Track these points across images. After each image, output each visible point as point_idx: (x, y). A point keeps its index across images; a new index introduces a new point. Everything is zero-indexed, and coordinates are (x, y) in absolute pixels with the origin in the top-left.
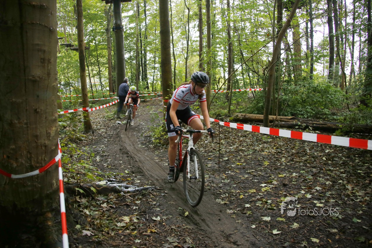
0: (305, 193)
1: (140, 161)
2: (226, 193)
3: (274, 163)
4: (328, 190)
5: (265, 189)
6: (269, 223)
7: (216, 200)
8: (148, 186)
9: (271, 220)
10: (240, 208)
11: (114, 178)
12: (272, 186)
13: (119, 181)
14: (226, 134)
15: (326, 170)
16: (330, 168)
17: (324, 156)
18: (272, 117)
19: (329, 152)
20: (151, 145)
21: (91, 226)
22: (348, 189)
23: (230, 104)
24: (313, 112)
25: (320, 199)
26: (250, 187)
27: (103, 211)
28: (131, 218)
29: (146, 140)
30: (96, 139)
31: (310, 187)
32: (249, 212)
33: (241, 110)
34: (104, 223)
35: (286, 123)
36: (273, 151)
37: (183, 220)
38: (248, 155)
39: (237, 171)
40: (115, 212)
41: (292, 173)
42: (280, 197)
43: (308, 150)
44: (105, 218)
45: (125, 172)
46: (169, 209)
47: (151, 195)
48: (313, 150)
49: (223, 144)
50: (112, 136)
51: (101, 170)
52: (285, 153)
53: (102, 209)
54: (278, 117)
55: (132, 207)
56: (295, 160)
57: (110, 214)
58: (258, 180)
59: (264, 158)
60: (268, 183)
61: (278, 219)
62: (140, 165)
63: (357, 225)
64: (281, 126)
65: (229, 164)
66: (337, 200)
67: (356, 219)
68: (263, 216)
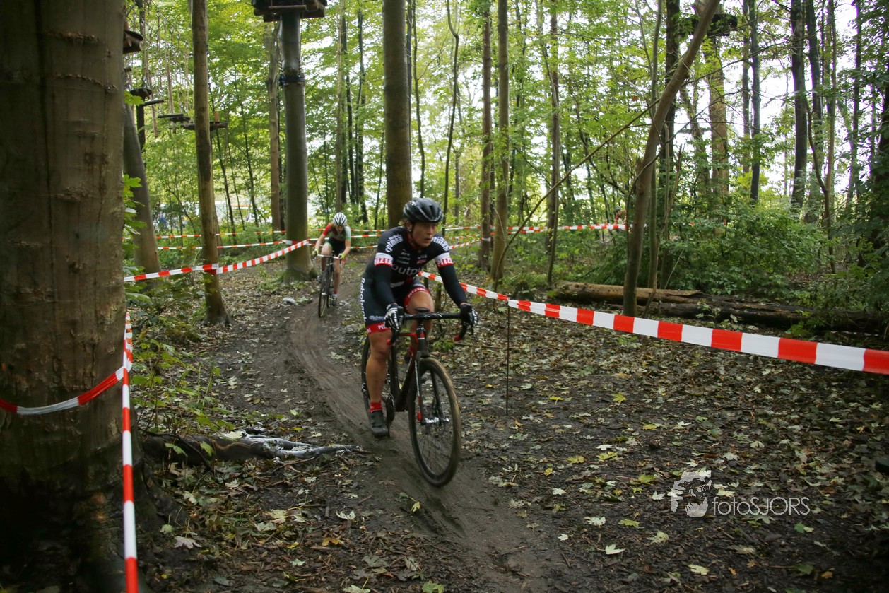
0: (696, 467)
1: (328, 389)
2: (514, 462)
3: (639, 399)
4: (753, 460)
5: (606, 456)
6: (601, 529)
7: (490, 479)
8: (339, 446)
9: (607, 523)
10: (540, 498)
11: (264, 427)
12: (625, 449)
13: (273, 433)
14: (536, 331)
15: (757, 416)
16: (768, 412)
17: (756, 383)
18: (646, 292)
19: (769, 374)
20: (359, 354)
21: (196, 527)
22: (799, 459)
23: (553, 260)
24: (747, 282)
25: (730, 481)
26: (574, 450)
27: (229, 497)
28: (289, 514)
29: (349, 342)
30: (234, 337)
31: (711, 453)
32: (558, 507)
33: (579, 275)
34: (227, 521)
35: (679, 305)
36: (640, 370)
37: (408, 520)
38: (579, 380)
39: (549, 415)
40: (256, 500)
41: (679, 420)
42: (638, 474)
43: (722, 368)
44: (232, 511)
45: (290, 414)
46: (378, 497)
47: (343, 465)
48: (734, 370)
49: (525, 353)
50: (271, 332)
51: (238, 408)
52: (668, 376)
53: (226, 494)
54: (658, 291)
55: (295, 491)
56: (687, 391)
58: (595, 435)
59: (616, 385)
60: (615, 442)
61: (622, 522)
62: (328, 399)
63: (803, 538)
64: (669, 314)
65: (532, 399)
66: (769, 483)
67: (802, 525)
68: (590, 515)
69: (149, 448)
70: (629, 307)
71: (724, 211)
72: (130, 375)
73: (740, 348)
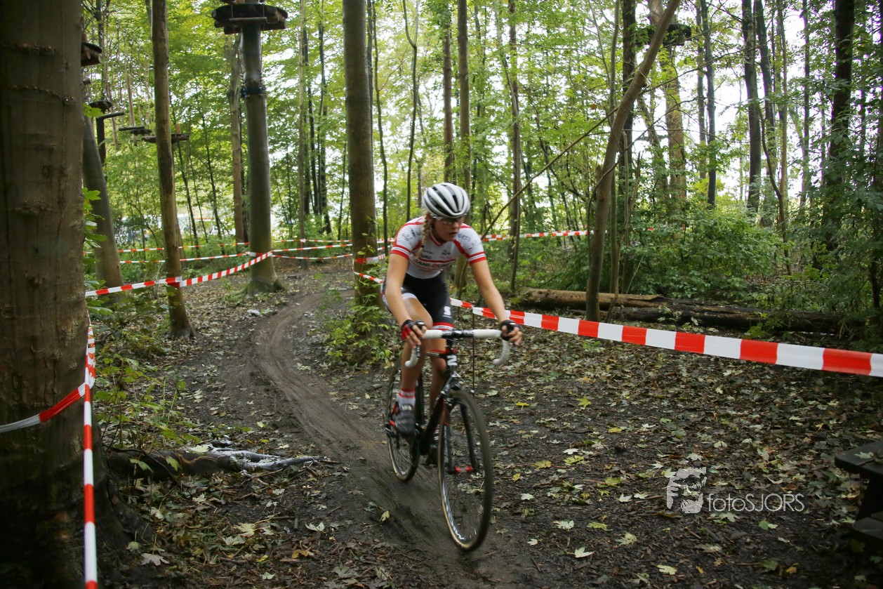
0: (662, 468)
1: (294, 400)
2: (482, 469)
3: (604, 402)
4: (717, 460)
5: (573, 460)
6: (569, 533)
7: (459, 486)
8: (306, 457)
9: (575, 527)
10: (508, 503)
11: (230, 440)
12: (591, 453)
13: (240, 446)
15: (720, 416)
16: (730, 412)
17: (718, 384)
18: (609, 297)
19: (730, 375)
20: (325, 365)
21: (163, 543)
22: (761, 458)
23: (516, 267)
24: (706, 285)
26: (541, 455)
27: (197, 511)
28: (258, 527)
29: (314, 353)
30: (198, 350)
31: (676, 454)
32: (526, 511)
33: (542, 282)
34: (194, 537)
35: (641, 309)
36: (604, 374)
37: (377, 530)
38: (544, 385)
39: (515, 421)
40: (224, 514)
41: (643, 422)
42: (605, 476)
43: (684, 370)
44: (200, 525)
45: (257, 427)
46: (347, 507)
47: (311, 476)
48: (696, 371)
49: (491, 360)
50: (236, 344)
51: (204, 421)
52: (632, 380)
53: (193, 508)
54: (620, 296)
55: (263, 503)
56: (651, 394)
57: (212, 517)
58: (561, 440)
59: (580, 390)
60: (581, 446)
61: (590, 525)
62: (294, 410)
63: (767, 535)
64: (631, 318)
65: (498, 406)
66: (732, 482)
67: (766, 523)
68: (559, 519)
69: (112, 464)
70: (593, 312)
71: (682, 216)
72: (92, 392)
73: (703, 350)
